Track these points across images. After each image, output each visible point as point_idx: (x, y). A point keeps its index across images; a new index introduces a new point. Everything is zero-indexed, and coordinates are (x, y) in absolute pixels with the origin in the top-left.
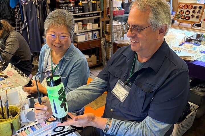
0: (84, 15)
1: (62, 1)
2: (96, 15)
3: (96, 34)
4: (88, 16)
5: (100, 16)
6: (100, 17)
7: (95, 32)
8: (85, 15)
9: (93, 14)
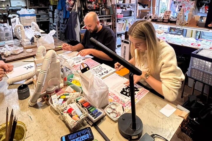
4: (105, 17)
6: (111, 19)
8: (103, 17)
9: (108, 16)
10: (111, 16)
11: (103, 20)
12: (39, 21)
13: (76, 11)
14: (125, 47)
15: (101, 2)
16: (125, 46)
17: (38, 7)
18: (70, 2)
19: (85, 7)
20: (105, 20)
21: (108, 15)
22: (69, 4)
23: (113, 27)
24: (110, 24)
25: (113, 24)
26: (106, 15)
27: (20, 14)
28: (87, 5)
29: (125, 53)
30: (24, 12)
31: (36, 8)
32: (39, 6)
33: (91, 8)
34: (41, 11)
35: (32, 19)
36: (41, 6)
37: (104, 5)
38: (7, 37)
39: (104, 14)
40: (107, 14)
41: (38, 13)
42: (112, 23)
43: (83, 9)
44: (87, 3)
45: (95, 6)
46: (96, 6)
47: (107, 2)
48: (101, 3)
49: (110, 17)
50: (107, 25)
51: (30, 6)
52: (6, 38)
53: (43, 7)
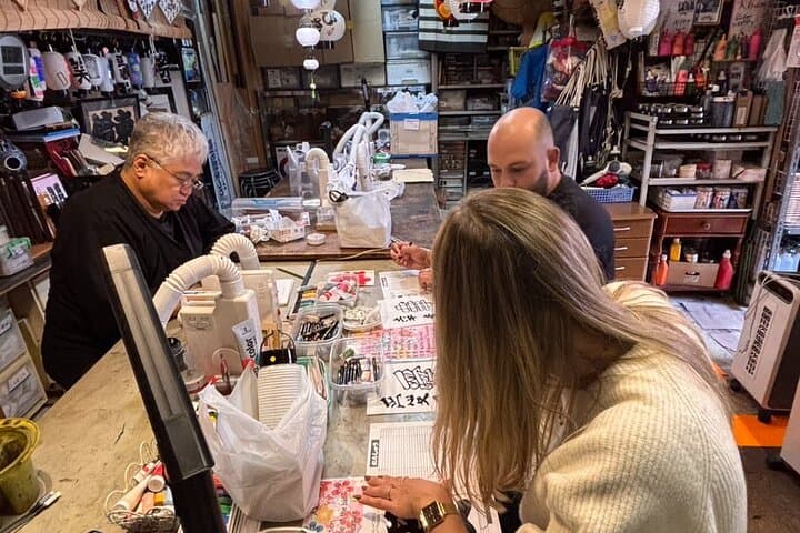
0: (707, 137)
1: (652, 92)
2: (754, 138)
3: (737, 194)
4: (724, 138)
5: (769, 144)
6: (767, 147)
7: (735, 191)
8: (712, 135)
9: (743, 134)
10: (767, 134)
11: (711, 152)
12: (464, 138)
13: (572, 104)
14: (767, 314)
15: (730, 58)
16: (766, 309)
17: (468, 85)
18: (560, 62)
19: (631, 84)
20: (727, 155)
21: (748, 125)
22: (555, 71)
23: (769, 195)
24: (752, 175)
25: (772, 178)
26: (731, 126)
27: (392, 111)
28: (643, 74)
29: (758, 342)
30: (404, 104)
31: (461, 89)
32: (472, 83)
33: (657, 90)
34: (478, 100)
35: (425, 131)
36: (481, 83)
37: (742, 69)
38: (306, 186)
39: (718, 122)
40: (741, 120)
41: (466, 110)
42: (763, 172)
43: (618, 93)
44: (641, 66)
45: (683, 80)
46: (691, 80)
47: (766, 54)
48: (730, 63)
49: (763, 137)
50: (730, 176)
51: (442, 84)
52: (304, 189)
53: (486, 84)
